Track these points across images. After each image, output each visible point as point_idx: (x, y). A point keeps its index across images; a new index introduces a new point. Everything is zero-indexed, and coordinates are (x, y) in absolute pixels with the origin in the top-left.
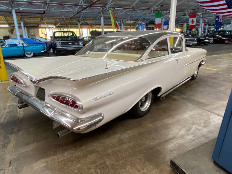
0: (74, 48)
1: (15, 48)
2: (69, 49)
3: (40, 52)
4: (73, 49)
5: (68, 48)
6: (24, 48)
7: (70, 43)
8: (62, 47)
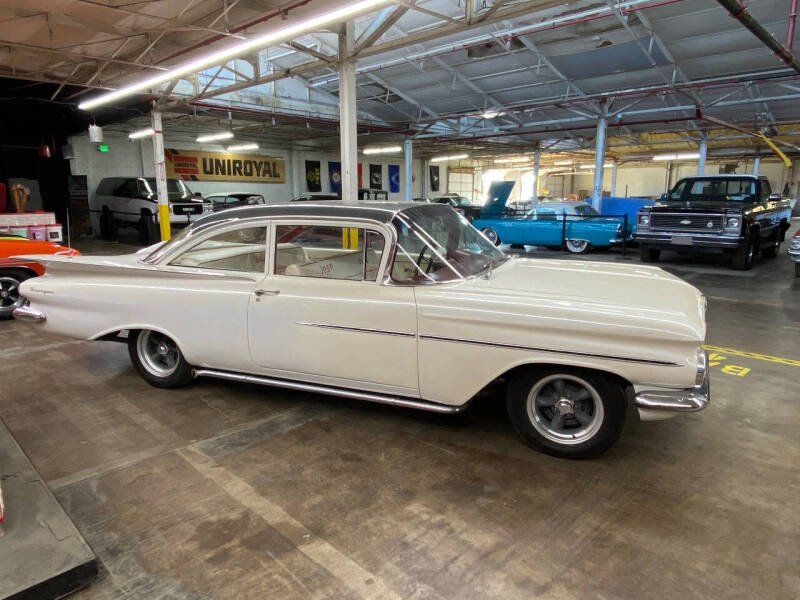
0: (694, 238)
1: (548, 224)
2: (674, 242)
3: (605, 243)
4: (689, 242)
5: (670, 237)
6: (564, 225)
7: (686, 222)
8: (654, 231)
